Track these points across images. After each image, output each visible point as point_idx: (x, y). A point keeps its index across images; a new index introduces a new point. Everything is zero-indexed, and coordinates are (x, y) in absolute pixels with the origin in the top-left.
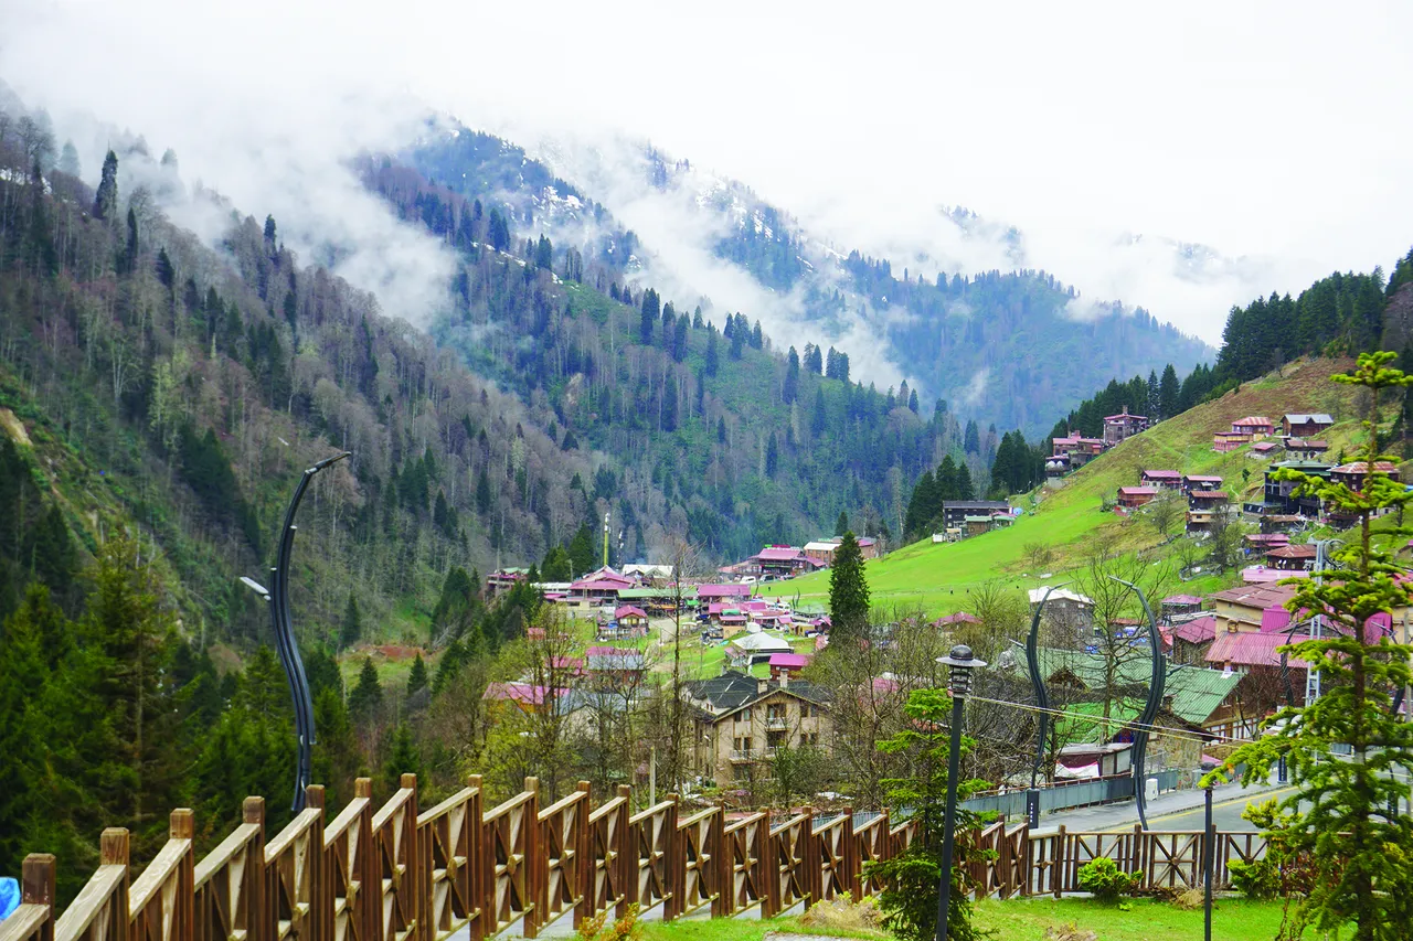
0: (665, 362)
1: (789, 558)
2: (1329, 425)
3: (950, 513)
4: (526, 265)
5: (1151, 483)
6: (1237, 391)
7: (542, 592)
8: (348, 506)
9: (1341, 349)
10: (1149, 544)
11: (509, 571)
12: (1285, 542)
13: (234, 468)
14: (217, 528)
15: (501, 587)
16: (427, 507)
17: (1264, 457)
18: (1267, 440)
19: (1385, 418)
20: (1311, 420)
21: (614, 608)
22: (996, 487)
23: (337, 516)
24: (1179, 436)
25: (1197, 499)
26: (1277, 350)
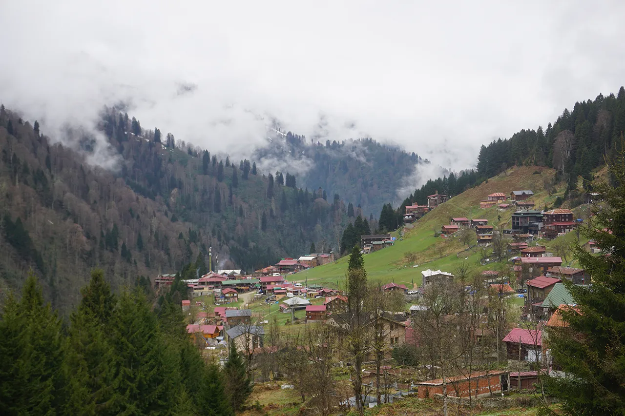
0: (214, 181)
1: (293, 264)
2: (532, 195)
3: (364, 241)
4: (150, 141)
5: (456, 223)
6: (487, 182)
7: (187, 284)
8: (83, 250)
9: (531, 162)
10: (460, 250)
11: (165, 275)
12: (526, 246)
13: (31, 235)
14: (24, 263)
15: (161, 283)
16: (117, 249)
17: (505, 210)
18: (505, 203)
19: (558, 191)
20: (524, 193)
21: (220, 290)
22: (381, 229)
23: (78, 255)
24: (463, 203)
25: (479, 229)
26: (504, 163)
